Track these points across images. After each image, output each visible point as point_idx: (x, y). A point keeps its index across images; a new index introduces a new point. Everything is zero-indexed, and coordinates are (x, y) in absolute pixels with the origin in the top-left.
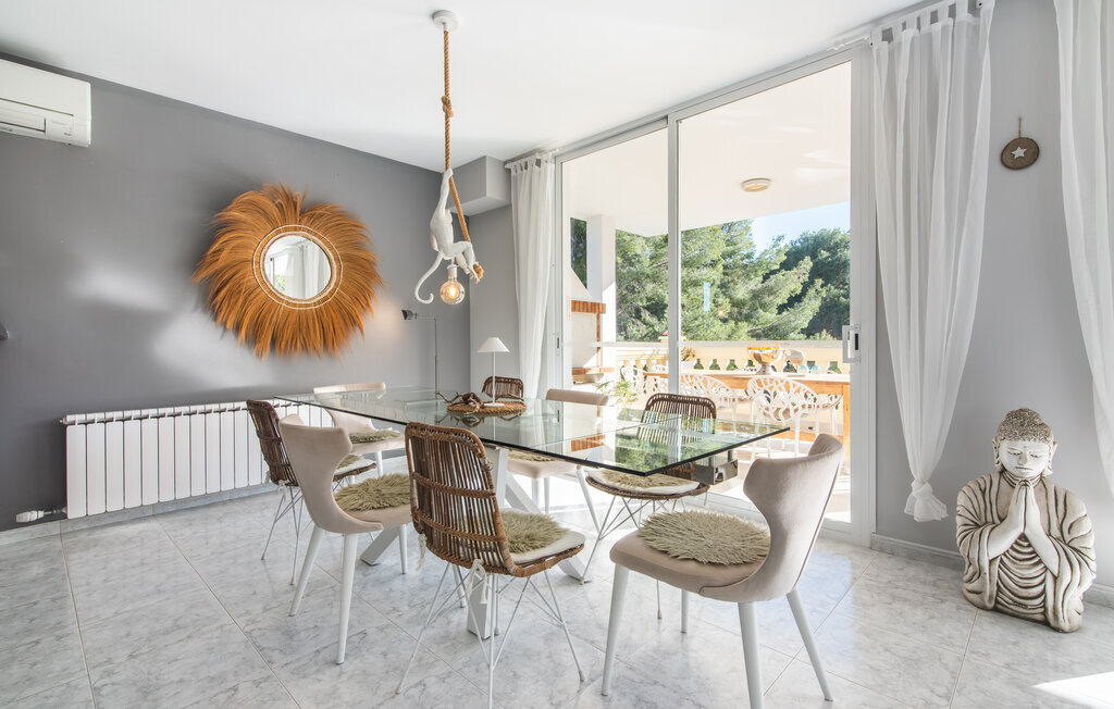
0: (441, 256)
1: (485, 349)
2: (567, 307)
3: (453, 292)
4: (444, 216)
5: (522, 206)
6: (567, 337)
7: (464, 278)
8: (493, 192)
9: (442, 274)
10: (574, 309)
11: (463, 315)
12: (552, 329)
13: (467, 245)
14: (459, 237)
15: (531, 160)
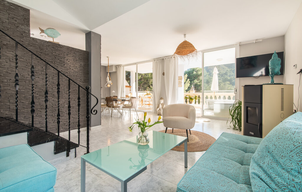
0: (108, 82)
1: (112, 92)
2: (125, 87)
3: (109, 86)
4: (108, 78)
5: (118, 72)
6: (125, 91)
7: (110, 84)
8: (114, 70)
9: (108, 84)
10: (126, 87)
11: (110, 88)
12: (122, 90)
13: (111, 81)
14: (110, 80)
15: (120, 66)
